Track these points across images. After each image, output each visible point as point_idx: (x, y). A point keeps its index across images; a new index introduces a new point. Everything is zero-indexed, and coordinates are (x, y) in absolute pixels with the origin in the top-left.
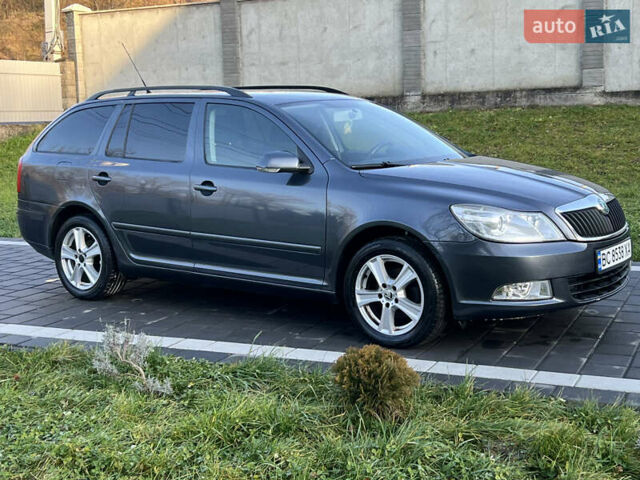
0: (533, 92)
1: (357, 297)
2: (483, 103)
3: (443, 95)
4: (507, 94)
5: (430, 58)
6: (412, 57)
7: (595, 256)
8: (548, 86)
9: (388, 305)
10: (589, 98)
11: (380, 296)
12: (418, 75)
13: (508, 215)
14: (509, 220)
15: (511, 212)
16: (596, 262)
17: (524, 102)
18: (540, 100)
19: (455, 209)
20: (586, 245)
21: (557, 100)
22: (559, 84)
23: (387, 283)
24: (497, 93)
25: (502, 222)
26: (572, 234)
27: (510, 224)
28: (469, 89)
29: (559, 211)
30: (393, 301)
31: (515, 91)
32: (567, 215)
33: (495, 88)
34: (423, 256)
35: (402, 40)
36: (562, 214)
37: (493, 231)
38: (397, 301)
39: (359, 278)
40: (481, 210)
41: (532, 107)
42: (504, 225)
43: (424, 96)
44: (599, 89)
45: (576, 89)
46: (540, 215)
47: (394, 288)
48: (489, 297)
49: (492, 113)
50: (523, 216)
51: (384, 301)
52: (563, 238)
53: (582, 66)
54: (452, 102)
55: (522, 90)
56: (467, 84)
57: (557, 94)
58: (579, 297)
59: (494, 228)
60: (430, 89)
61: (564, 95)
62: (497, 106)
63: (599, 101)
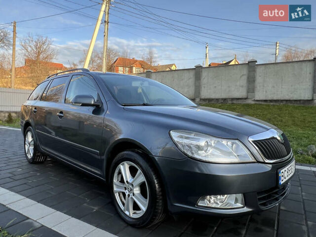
0: (233, 99)
1: (114, 186)
2: (218, 102)
3: (206, 99)
4: (225, 100)
5: (203, 88)
6: (198, 88)
7: (277, 174)
8: (238, 97)
9: (129, 195)
10: (250, 102)
11: (126, 189)
12: (199, 93)
13: (213, 141)
14: (213, 144)
15: (215, 139)
16: (277, 178)
17: (230, 102)
18: (235, 102)
19: (173, 134)
20: (271, 166)
21: (240, 102)
22: (241, 97)
23: (129, 181)
24: (222, 99)
25: (208, 145)
26: (261, 158)
27: (214, 147)
28: (214, 98)
29: (251, 139)
30: (132, 194)
31: (227, 99)
32: (256, 142)
33: (222, 97)
34: (150, 166)
35: (195, 84)
36: (253, 142)
37: (200, 152)
38: (134, 194)
39: (116, 175)
40: (192, 136)
41: (232, 103)
42: (209, 148)
43: (201, 99)
44: (253, 99)
45: (246, 99)
46: (237, 141)
47: (133, 186)
48: (194, 204)
49: (220, 105)
50: (224, 142)
51: (127, 193)
52: (254, 160)
53: (248, 92)
54: (209, 101)
55: (229, 99)
56: (213, 96)
57: (240, 100)
58: (264, 204)
59: (202, 150)
60: (203, 97)
61: (242, 100)
62: (222, 103)
63: (253, 103)
